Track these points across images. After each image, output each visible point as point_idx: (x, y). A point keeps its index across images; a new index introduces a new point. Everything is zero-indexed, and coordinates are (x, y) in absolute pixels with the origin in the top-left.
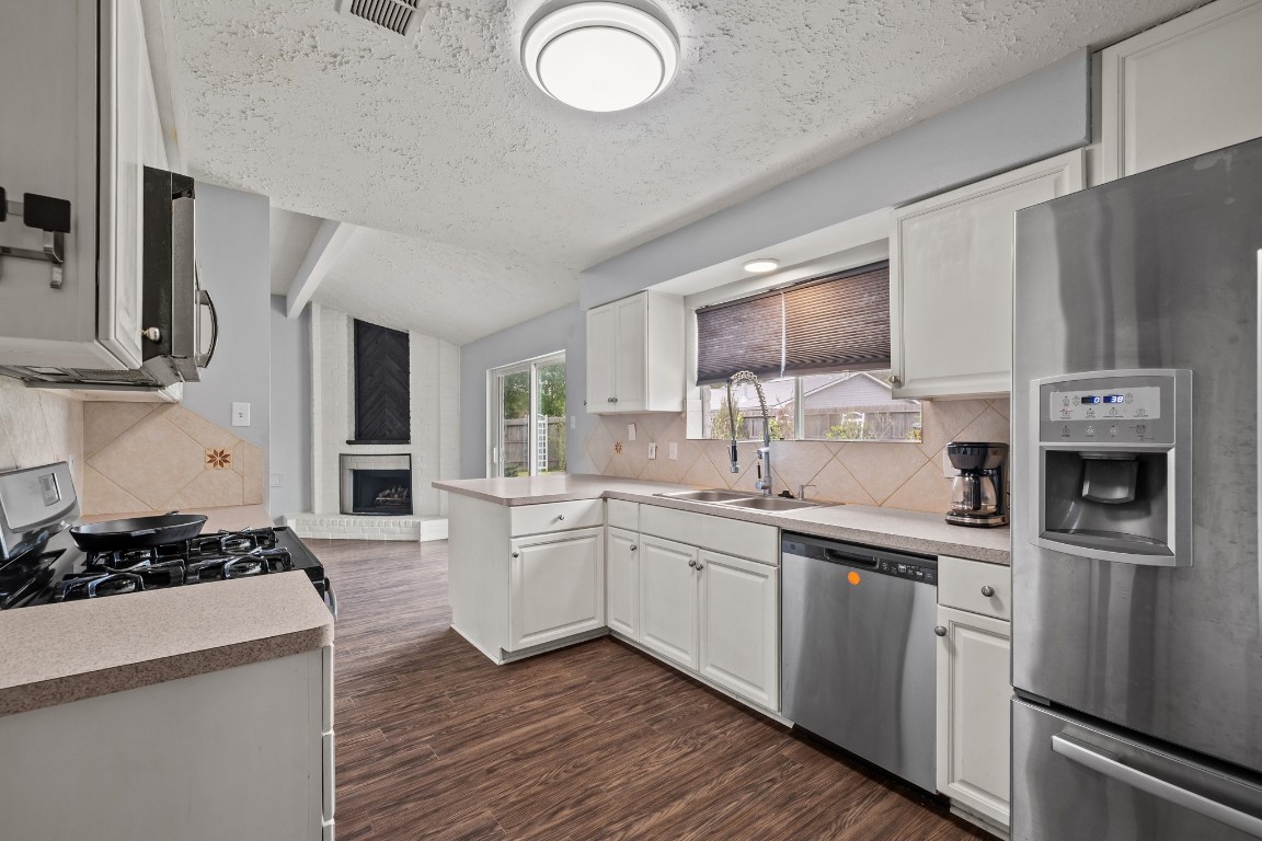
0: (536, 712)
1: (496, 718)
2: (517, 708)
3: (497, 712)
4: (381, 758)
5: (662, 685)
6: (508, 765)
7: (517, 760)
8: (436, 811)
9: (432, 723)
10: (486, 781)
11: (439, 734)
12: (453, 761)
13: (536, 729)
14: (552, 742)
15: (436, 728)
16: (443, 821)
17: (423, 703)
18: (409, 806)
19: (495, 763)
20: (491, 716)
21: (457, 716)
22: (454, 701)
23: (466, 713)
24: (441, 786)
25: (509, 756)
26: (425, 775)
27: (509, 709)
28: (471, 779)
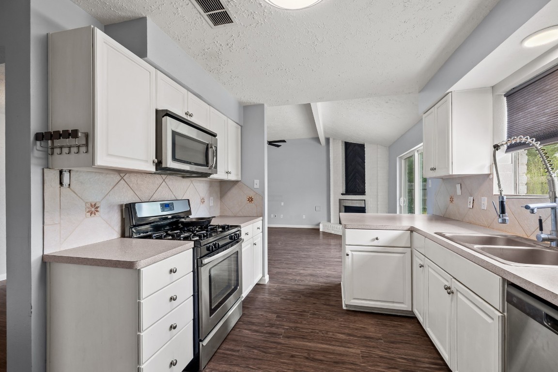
0: (337, 340)
1: (318, 333)
2: (331, 333)
3: (321, 331)
4: (266, 327)
5: (427, 365)
6: (301, 358)
7: (307, 358)
8: (260, 359)
9: (294, 322)
10: (287, 360)
11: (291, 328)
12: (285, 343)
13: (328, 349)
14: (330, 360)
15: (292, 325)
16: (258, 366)
17: (299, 312)
18: (256, 351)
19: (298, 354)
20: (317, 331)
21: (305, 324)
22: (310, 317)
23: (309, 325)
24: (271, 351)
25: (306, 355)
26: (272, 342)
27: (327, 332)
28: (283, 355)
